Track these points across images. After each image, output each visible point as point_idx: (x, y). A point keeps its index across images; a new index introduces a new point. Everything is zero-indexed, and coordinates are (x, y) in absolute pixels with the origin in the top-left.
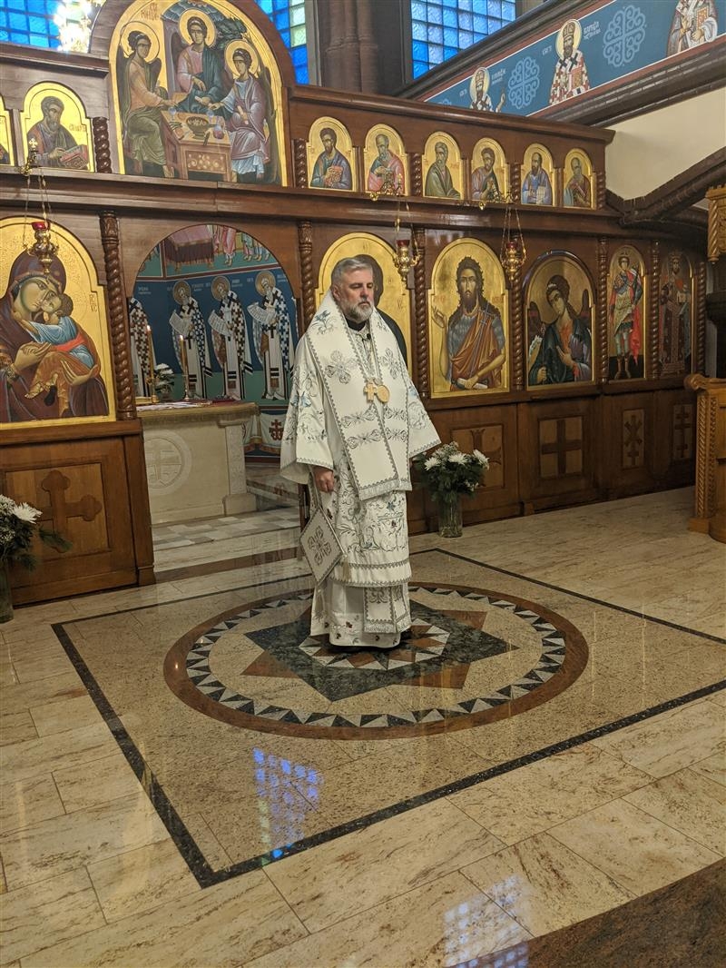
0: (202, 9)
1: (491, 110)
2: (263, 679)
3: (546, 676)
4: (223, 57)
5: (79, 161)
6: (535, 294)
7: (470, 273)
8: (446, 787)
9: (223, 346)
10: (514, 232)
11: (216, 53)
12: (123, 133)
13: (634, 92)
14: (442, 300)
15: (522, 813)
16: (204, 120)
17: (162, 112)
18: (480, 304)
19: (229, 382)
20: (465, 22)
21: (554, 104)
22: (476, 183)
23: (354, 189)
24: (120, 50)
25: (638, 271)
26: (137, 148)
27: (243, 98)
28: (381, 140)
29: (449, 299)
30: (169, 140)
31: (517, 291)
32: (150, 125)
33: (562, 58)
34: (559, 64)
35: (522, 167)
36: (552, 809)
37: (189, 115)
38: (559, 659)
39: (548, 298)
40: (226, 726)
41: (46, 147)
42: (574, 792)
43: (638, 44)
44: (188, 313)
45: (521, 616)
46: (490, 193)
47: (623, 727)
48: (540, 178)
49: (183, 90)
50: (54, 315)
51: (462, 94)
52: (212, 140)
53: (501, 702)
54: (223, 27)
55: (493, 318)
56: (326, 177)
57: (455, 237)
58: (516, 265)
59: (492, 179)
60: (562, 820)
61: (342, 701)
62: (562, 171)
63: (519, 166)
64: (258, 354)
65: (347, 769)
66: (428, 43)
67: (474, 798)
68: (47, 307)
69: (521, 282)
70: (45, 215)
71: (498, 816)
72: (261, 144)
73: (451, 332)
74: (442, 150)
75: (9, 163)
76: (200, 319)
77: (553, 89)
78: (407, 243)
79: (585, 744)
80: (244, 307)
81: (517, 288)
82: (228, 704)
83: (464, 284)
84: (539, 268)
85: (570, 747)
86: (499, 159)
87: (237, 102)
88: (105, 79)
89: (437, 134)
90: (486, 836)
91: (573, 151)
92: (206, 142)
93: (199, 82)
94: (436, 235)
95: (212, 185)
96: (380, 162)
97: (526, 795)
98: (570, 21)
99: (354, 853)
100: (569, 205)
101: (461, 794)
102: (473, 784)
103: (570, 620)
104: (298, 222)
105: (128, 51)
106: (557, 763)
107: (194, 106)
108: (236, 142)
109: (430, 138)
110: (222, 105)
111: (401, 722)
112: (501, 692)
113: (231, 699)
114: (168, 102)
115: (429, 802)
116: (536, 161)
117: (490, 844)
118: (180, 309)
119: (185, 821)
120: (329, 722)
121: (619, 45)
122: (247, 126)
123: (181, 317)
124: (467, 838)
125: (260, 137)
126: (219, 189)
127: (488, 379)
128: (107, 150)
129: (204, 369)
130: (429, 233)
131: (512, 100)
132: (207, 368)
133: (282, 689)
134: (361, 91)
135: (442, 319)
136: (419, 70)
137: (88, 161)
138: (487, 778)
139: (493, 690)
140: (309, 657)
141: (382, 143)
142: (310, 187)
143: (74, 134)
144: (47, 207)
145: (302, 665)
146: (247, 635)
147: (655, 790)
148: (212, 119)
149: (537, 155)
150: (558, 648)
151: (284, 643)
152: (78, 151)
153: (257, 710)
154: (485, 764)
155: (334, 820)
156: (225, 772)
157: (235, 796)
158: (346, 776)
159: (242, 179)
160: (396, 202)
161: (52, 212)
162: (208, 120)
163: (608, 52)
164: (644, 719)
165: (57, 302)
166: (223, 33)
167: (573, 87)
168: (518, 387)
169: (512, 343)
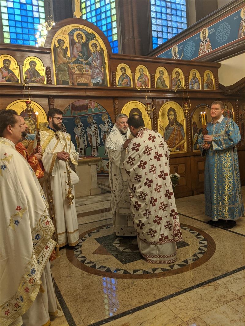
0: (81, 31)
1: (179, 59)
2: (99, 255)
3: (200, 256)
4: (88, 46)
5: (42, 81)
6: (195, 119)
7: (172, 113)
8: (163, 298)
9: (91, 138)
10: (187, 99)
11: (86, 44)
12: (56, 71)
13: (227, 51)
14: (162, 122)
15: (190, 309)
16: (82, 66)
17: (69, 64)
18: (176, 123)
19: (93, 150)
20: (170, 30)
21: (200, 56)
22: (174, 83)
23: (132, 87)
24: (55, 45)
25: (231, 110)
26: (60, 76)
27: (95, 59)
28: (141, 70)
29: (165, 122)
30: (71, 73)
31: (188, 118)
32: (64, 69)
33: (202, 41)
34: (201, 43)
35: (189, 77)
36: (201, 307)
37: (77, 65)
38: (205, 249)
39: (199, 120)
40: (86, 273)
41: (31, 77)
42: (209, 301)
43: (228, 35)
44: (80, 128)
45: (192, 233)
46: (178, 86)
47: (228, 275)
48: (196, 80)
49: (75, 57)
50: (33, 131)
51: (169, 53)
52: (85, 72)
53: (183, 265)
54: (88, 36)
55: (181, 127)
56: (123, 83)
57: (167, 101)
58: (188, 109)
59: (179, 81)
60: (205, 312)
61: (127, 264)
62: (203, 78)
63: (188, 77)
64: (102, 140)
65: (128, 290)
66: (158, 38)
67: (173, 302)
68: (31, 128)
69: (190, 115)
70: (29, 99)
71: (181, 310)
72: (101, 73)
73: (166, 133)
74: (161, 73)
75: (19, 82)
76: (84, 129)
77: (199, 50)
78: (150, 104)
79: (214, 282)
80: (98, 125)
81: (189, 117)
82: (87, 265)
83: (170, 116)
84: (196, 111)
85: (208, 283)
86: (181, 75)
87: (93, 60)
88: (50, 54)
89: (160, 67)
90: (176, 317)
91: (207, 71)
92: (83, 73)
93: (80, 54)
94: (160, 101)
95: (85, 87)
96: (141, 77)
97: (192, 302)
98: (204, 28)
99: (128, 323)
100: (206, 89)
101: (168, 301)
102: (172, 297)
103: (209, 234)
104: (113, 98)
105: (57, 45)
106: (203, 289)
107: (79, 62)
108: (92, 73)
109: (158, 69)
110: (88, 61)
111: (147, 272)
112: (184, 261)
113: (88, 263)
114: (70, 61)
115: (156, 304)
116: (194, 75)
117: (178, 321)
118: (77, 127)
119: (69, 308)
120: (121, 272)
121: (221, 35)
122: (96, 68)
123: (78, 129)
124: (170, 318)
125: (100, 71)
126: (87, 88)
127: (180, 148)
128: (50, 77)
129: (85, 146)
130: (158, 100)
131: (186, 55)
132: (86, 146)
133: (106, 259)
134: (135, 54)
135: (163, 128)
136: (155, 46)
137: (44, 81)
138: (177, 295)
139: (181, 261)
140: (116, 248)
141: (141, 71)
142: (117, 87)
143: (40, 72)
144: (30, 96)
145: (113, 251)
146: (95, 239)
147: (240, 301)
148: (85, 66)
149: (194, 73)
150: (205, 245)
151: (108, 242)
152: (41, 78)
153: (97, 267)
154: (177, 289)
155: (122, 310)
156: (84, 290)
157: (87, 300)
158: (127, 293)
159: (94, 85)
160: (146, 90)
161: (32, 97)
162: (83, 66)
163: (218, 38)
164: (236, 272)
165: (34, 126)
166: (88, 38)
167: (206, 50)
168: (190, 151)
169: (188, 136)
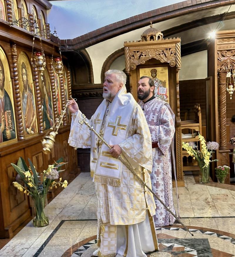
6: (40, 83)
7: (24, 71)
18: (28, 88)
29: (21, 85)
31: (37, 82)
55: (32, 96)
127: (34, 129)
168: (42, 132)
169: (38, 108)
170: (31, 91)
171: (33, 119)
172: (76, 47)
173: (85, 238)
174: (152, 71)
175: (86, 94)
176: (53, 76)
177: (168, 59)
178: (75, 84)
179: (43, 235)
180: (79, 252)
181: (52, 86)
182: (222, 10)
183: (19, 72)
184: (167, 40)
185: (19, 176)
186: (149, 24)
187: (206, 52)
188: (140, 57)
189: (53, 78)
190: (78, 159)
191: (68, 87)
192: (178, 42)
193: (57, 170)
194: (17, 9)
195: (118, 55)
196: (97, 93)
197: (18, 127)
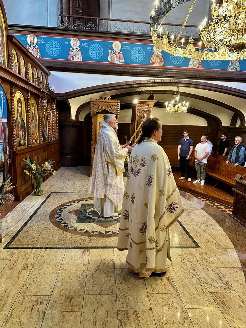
7: (33, 108)
18: (35, 117)
28: (21, 61)
31: (40, 115)
33: (30, 44)
34: (28, 46)
39: (43, 117)
43: (59, 52)
56: (14, 69)
72: (2, 53)
74: (29, 68)
83: (33, 111)
86: (36, 74)
98: (33, 35)
109: (28, 64)
121: (52, 50)
125: (2, 50)
127: (36, 141)
163: (48, 50)
168: (41, 143)
169: (39, 130)
170: (36, 120)
171: (36, 136)
172: (62, 98)
173: (65, 202)
174: (104, 116)
175: (67, 125)
176: (49, 112)
177: (113, 111)
178: (61, 118)
179: (40, 200)
180: (61, 210)
181: (48, 118)
182: (141, 89)
183: (30, 108)
184: (113, 101)
185: (27, 166)
186: (104, 91)
187: (131, 109)
188: (98, 108)
189: (49, 113)
190: (60, 160)
191: (57, 119)
192: (119, 103)
193: (50, 165)
194: (31, 73)
195: (86, 105)
196: (73, 124)
197: (28, 139)
